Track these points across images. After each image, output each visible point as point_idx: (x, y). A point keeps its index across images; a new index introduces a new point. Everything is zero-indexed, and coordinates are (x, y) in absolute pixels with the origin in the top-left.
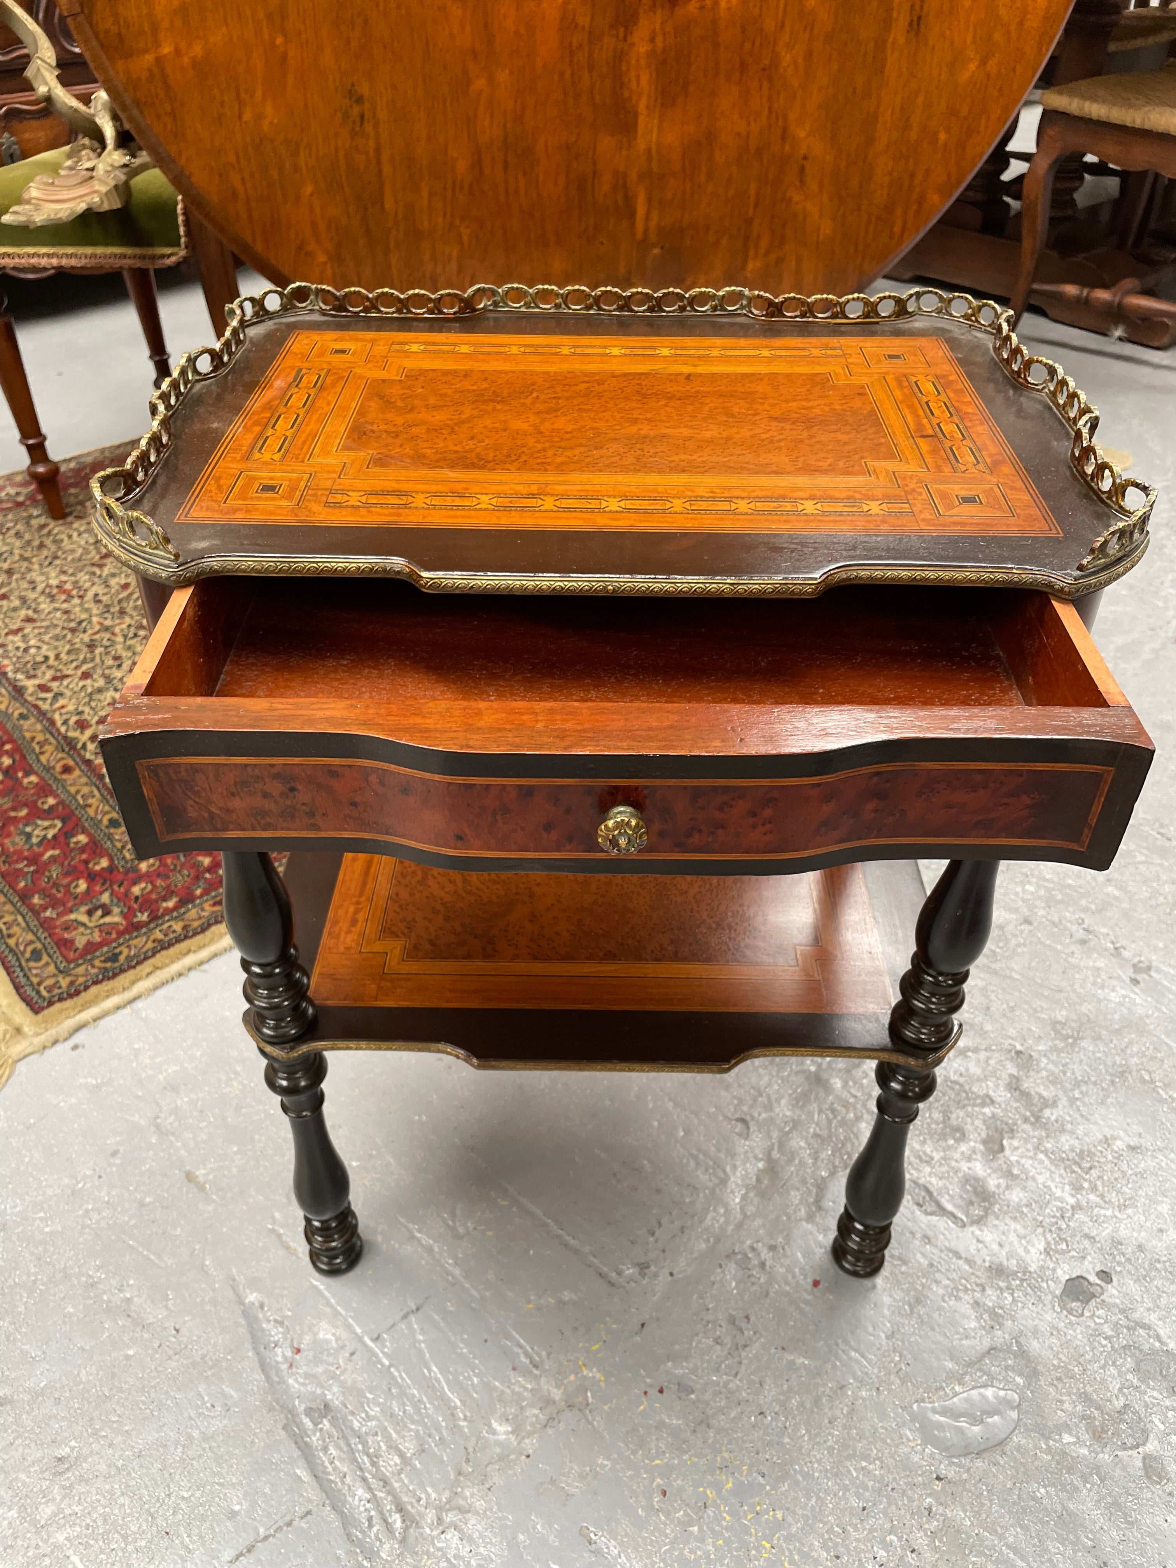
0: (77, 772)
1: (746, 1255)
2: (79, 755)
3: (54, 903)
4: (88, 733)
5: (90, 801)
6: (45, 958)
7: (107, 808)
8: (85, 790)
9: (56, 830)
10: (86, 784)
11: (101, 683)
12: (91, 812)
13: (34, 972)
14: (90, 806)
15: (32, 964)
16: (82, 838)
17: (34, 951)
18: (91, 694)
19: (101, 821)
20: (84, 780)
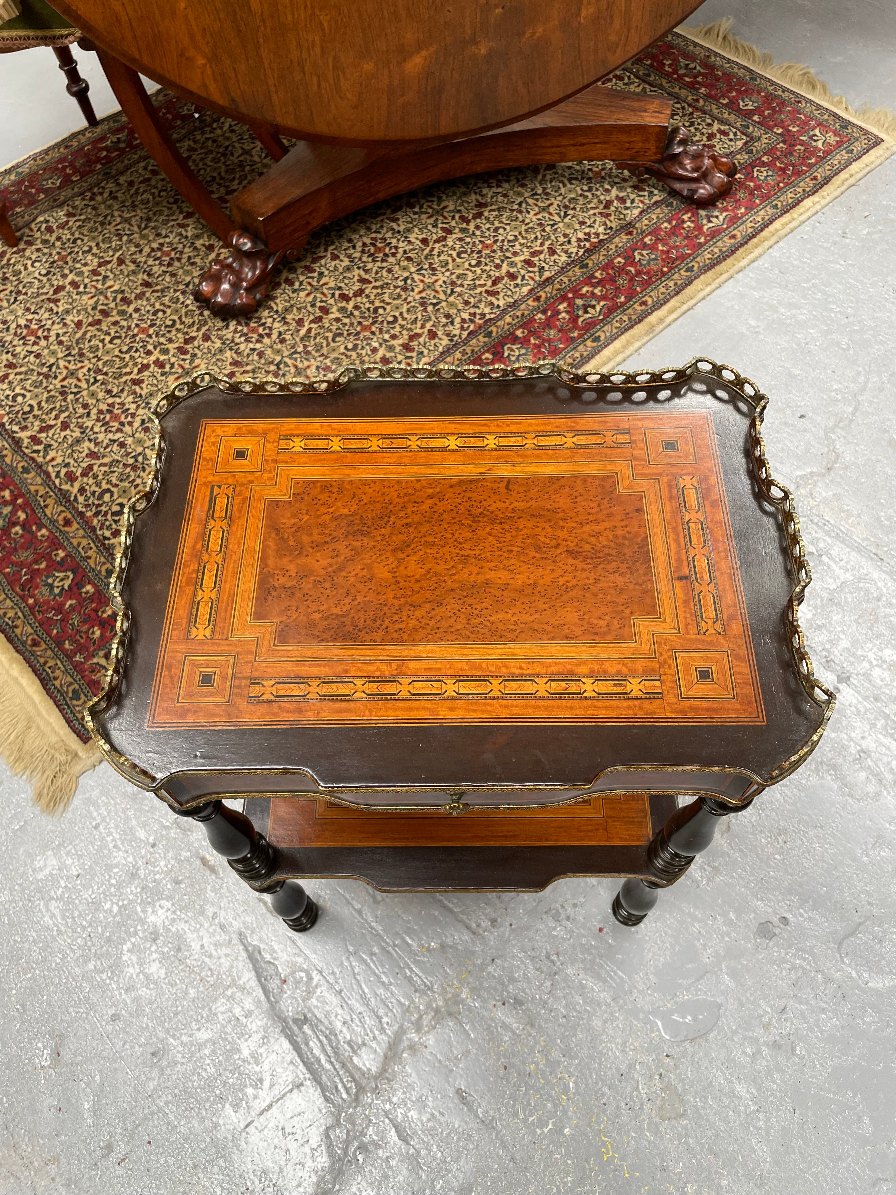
0: (75, 526)
1: (558, 911)
2: (74, 507)
3: (80, 648)
4: (77, 485)
5: (90, 553)
6: (83, 697)
7: (103, 560)
8: (84, 542)
9: (69, 582)
10: (83, 537)
11: (77, 434)
12: (91, 562)
13: (77, 709)
14: (90, 558)
15: (75, 702)
16: (89, 588)
17: (74, 691)
18: (71, 445)
19: (100, 572)
20: (81, 532)
